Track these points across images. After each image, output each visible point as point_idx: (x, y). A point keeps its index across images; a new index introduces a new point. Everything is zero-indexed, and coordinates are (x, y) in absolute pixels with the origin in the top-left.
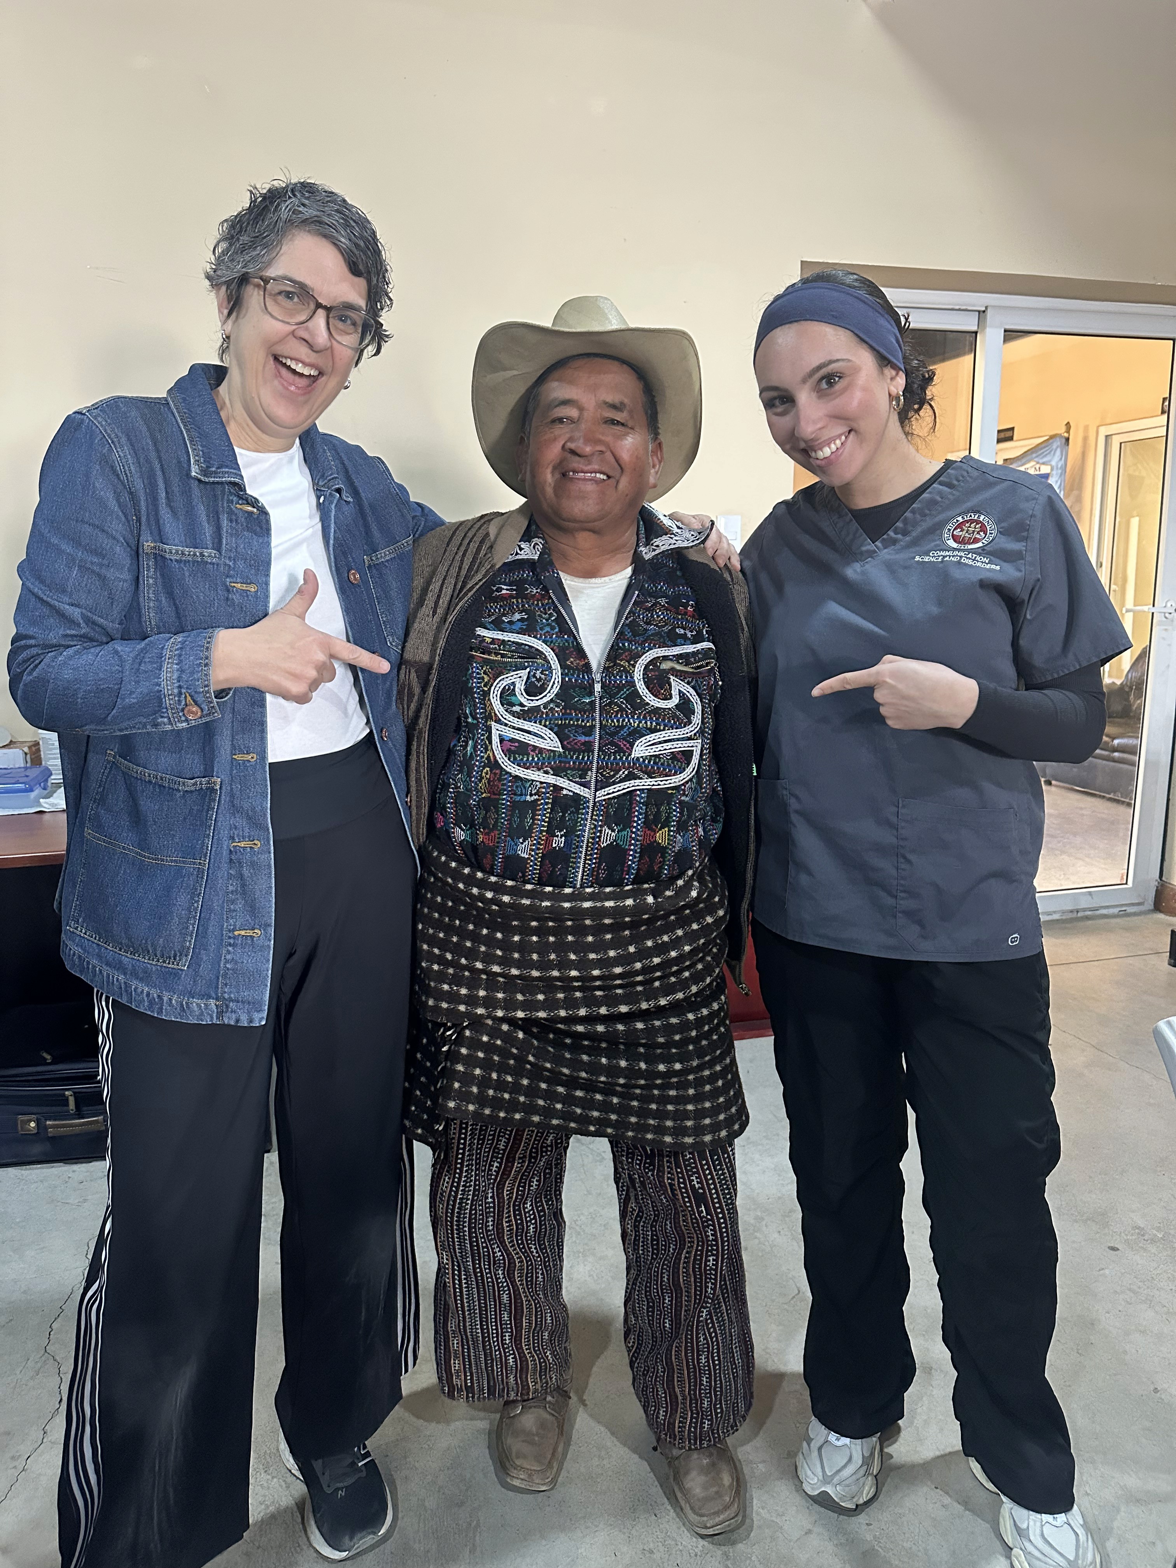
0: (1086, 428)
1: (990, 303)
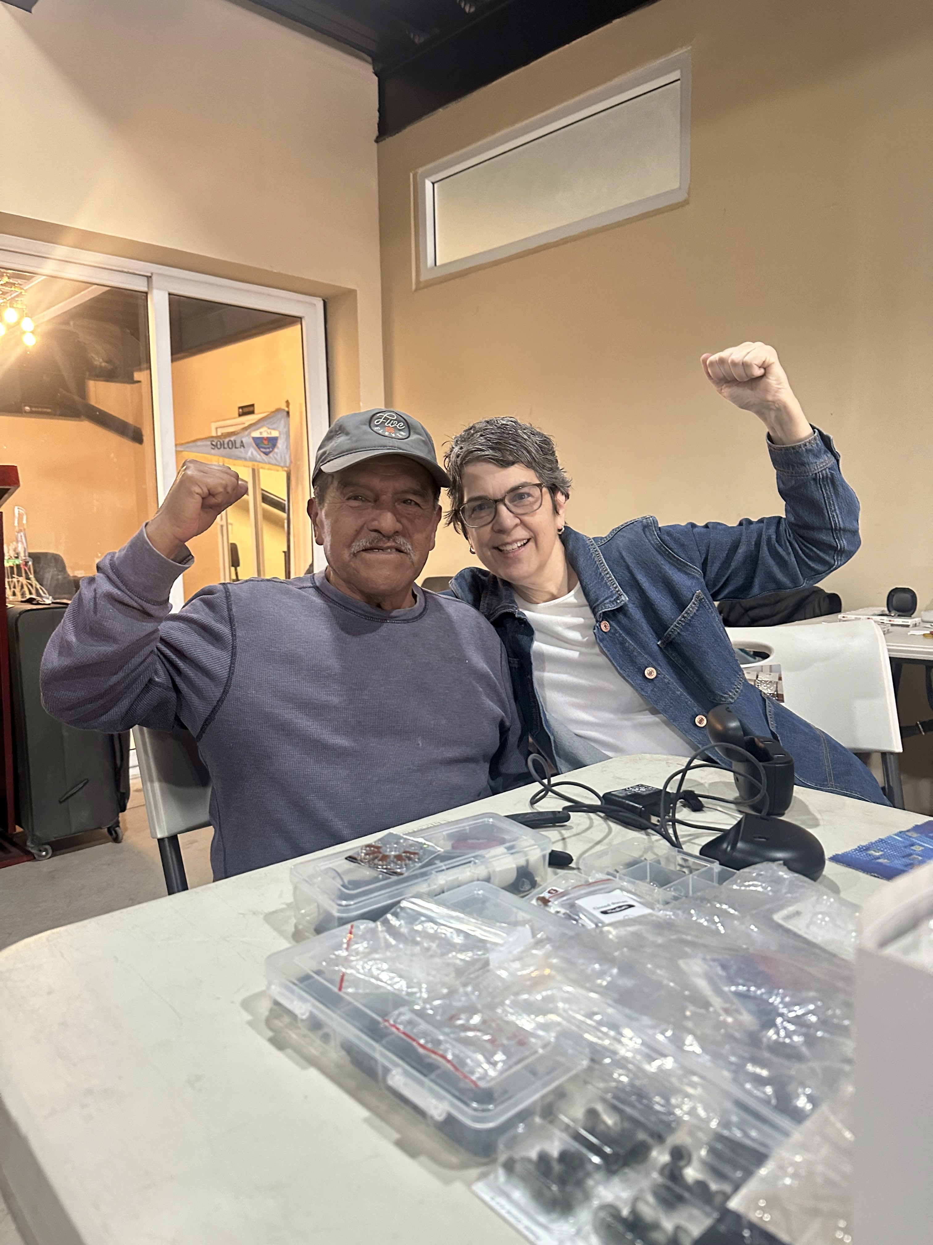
0: (301, 405)
1: (154, 271)
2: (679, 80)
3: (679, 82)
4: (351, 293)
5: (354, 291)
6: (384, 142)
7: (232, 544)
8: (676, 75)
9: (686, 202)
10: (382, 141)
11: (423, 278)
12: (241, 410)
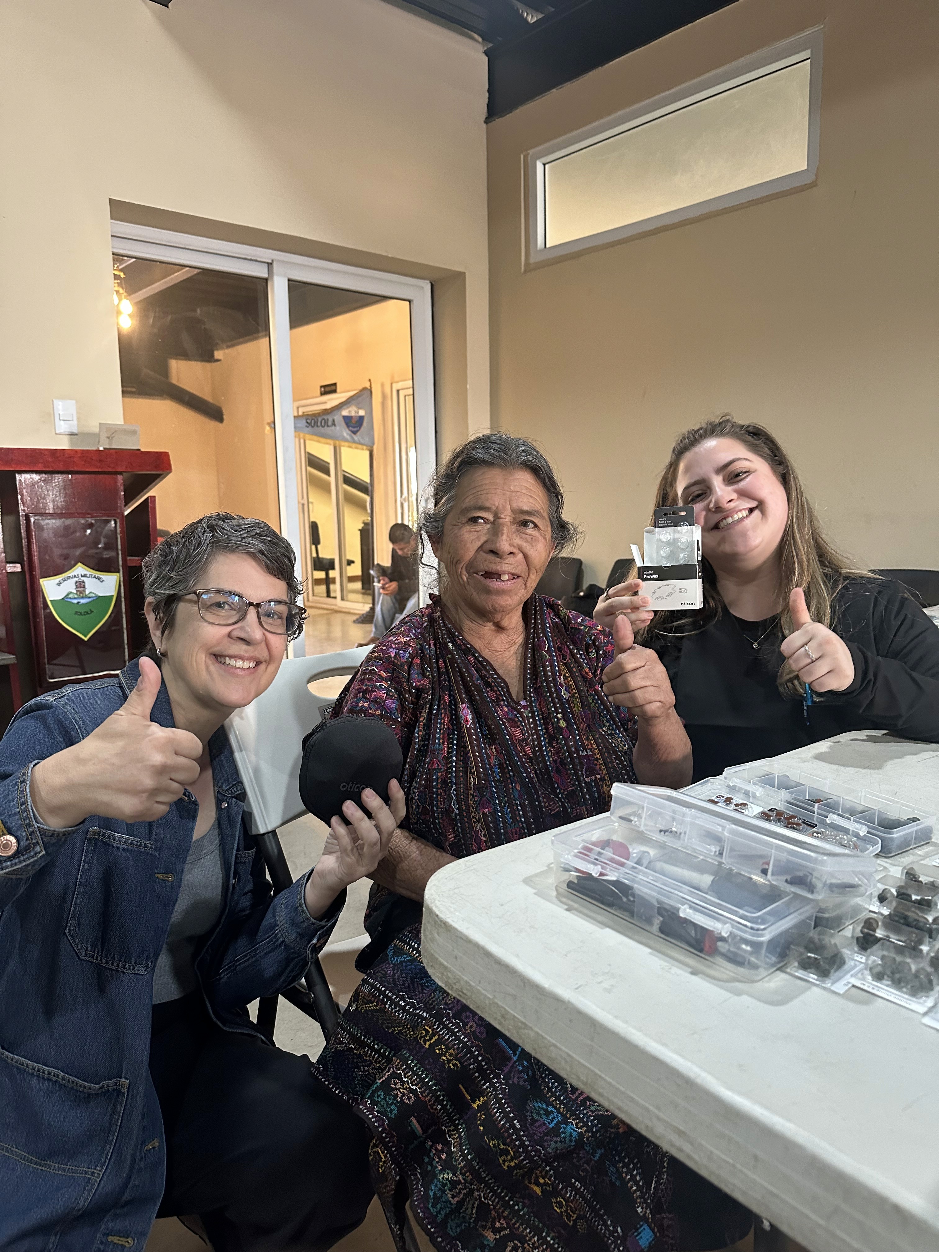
0: (383, 385)
1: (275, 258)
2: (809, 58)
3: (809, 60)
4: (461, 276)
5: (464, 274)
6: (493, 122)
7: (312, 522)
8: (807, 54)
9: (813, 185)
10: (491, 122)
11: (532, 260)
12: (323, 389)
